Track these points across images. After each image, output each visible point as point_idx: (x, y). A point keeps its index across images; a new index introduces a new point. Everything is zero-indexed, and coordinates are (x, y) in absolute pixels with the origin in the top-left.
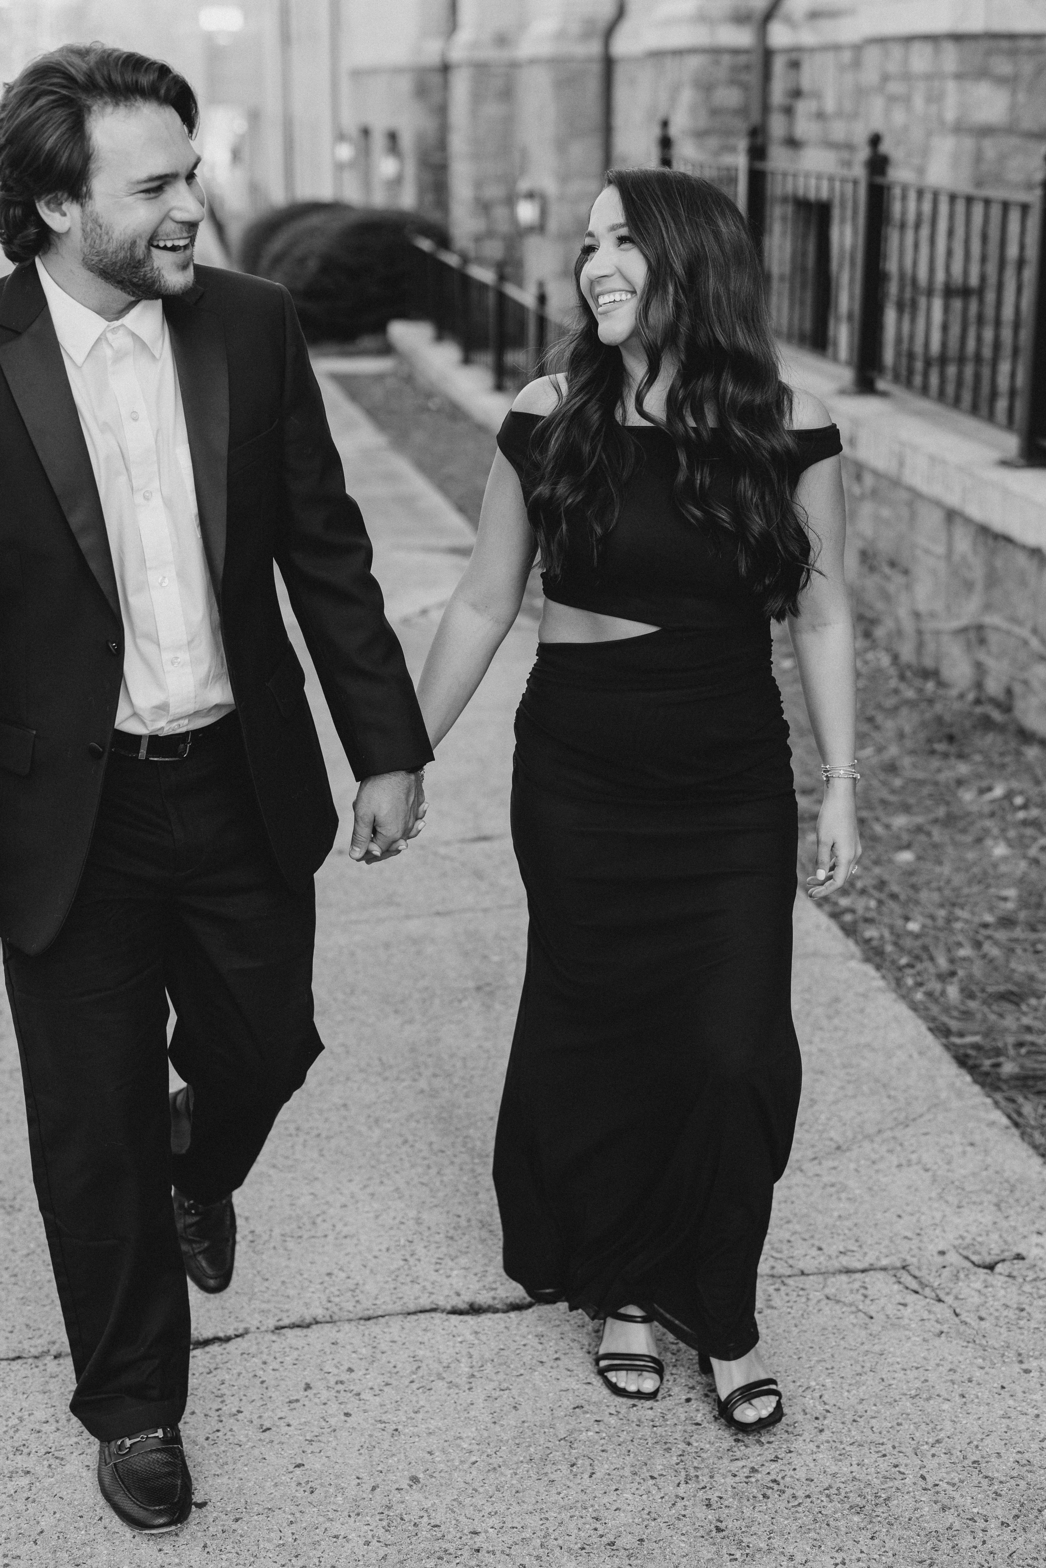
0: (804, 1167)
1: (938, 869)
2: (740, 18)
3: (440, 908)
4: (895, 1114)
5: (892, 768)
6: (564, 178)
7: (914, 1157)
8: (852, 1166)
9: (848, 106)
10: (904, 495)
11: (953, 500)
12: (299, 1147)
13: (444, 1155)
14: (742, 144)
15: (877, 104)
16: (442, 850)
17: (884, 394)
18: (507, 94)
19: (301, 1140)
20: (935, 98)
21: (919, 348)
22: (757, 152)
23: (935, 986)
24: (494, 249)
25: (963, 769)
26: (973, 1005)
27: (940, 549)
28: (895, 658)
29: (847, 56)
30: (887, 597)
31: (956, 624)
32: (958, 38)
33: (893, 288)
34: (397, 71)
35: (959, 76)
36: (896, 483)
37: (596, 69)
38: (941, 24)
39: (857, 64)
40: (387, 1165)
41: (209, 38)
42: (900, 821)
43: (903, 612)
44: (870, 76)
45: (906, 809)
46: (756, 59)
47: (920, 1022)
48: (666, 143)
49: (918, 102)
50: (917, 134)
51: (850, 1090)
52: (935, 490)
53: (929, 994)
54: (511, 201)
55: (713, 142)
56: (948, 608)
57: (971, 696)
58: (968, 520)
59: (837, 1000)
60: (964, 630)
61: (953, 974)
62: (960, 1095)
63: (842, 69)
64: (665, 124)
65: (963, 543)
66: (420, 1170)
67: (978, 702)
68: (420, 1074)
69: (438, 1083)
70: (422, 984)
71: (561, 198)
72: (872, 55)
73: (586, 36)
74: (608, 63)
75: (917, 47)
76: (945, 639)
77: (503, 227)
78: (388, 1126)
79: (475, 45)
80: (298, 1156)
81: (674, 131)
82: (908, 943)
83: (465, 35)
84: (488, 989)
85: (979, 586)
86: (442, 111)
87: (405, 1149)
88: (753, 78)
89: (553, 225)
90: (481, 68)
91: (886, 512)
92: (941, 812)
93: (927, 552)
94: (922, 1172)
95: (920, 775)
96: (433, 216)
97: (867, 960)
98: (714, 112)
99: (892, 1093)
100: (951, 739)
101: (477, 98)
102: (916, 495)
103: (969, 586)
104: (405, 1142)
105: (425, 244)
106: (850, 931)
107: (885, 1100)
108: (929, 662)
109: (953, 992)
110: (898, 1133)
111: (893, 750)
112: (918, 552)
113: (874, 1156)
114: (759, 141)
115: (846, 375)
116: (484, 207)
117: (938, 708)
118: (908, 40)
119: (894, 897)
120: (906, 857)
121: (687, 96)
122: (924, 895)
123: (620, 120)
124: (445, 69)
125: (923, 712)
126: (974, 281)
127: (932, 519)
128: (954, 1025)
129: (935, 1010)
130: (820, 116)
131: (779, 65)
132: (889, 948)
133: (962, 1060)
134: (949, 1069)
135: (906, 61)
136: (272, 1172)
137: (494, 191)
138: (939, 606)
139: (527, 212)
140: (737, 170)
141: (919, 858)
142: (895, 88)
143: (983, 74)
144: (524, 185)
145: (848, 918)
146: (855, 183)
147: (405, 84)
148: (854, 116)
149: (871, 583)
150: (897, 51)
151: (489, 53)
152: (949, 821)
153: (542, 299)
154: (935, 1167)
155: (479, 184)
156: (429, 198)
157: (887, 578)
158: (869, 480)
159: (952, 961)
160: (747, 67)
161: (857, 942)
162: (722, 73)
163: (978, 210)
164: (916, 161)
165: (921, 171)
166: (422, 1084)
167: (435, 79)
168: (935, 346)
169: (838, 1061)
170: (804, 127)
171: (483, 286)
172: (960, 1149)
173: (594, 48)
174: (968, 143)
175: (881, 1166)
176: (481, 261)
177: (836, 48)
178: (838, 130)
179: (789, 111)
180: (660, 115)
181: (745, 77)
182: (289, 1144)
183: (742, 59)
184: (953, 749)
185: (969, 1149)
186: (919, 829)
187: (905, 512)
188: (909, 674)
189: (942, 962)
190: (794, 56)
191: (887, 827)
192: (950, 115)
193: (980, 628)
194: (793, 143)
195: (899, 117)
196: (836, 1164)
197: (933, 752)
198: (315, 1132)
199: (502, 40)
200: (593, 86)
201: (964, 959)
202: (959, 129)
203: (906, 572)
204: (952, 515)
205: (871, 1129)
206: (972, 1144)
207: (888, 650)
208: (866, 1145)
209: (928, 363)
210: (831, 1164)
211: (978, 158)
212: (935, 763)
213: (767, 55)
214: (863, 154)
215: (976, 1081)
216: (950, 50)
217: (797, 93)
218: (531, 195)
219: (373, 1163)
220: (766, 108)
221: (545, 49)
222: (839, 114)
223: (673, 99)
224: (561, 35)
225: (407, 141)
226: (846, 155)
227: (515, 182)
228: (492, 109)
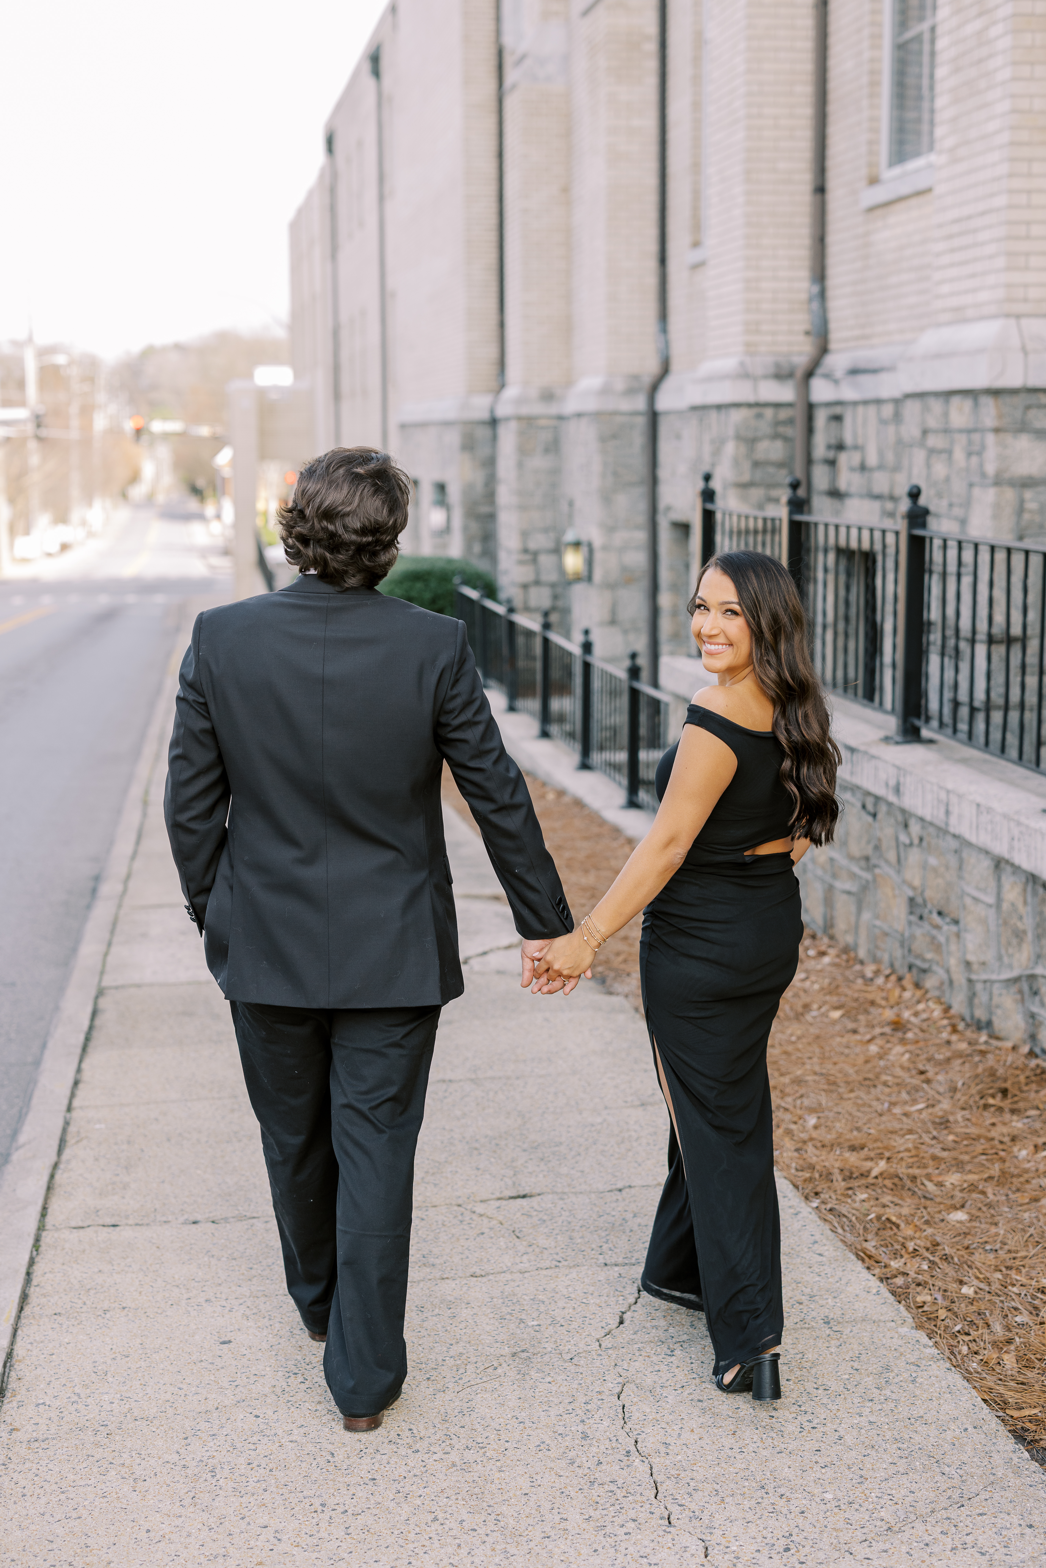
0: (853, 1551)
1: (993, 1230)
2: (781, 375)
3: (476, 1269)
4: (949, 1493)
5: (944, 1123)
6: (610, 529)
7: (969, 1539)
8: (904, 1549)
9: (890, 457)
10: (953, 844)
11: (1001, 849)
12: (324, 1525)
13: (475, 1534)
14: (785, 495)
15: (919, 456)
16: (480, 1208)
17: (931, 741)
18: (554, 447)
19: (326, 1516)
20: (975, 452)
21: (963, 696)
22: (798, 505)
23: (992, 1355)
24: (541, 598)
25: (1018, 1124)
26: (1031, 1374)
27: (990, 899)
28: (947, 1009)
29: (888, 410)
30: (937, 947)
31: (1007, 975)
32: (996, 393)
33: (935, 637)
34: (447, 424)
35: (997, 430)
36: (943, 831)
37: (641, 422)
38: (980, 380)
39: (897, 417)
40: (416, 1545)
41: (261, 393)
42: (953, 1179)
43: (953, 962)
44: (911, 429)
45: (959, 1166)
46: (799, 414)
47: (974, 1393)
48: (708, 495)
49: (959, 455)
50: (958, 487)
51: (902, 1465)
52: (982, 839)
53: (985, 1363)
54: (557, 551)
55: (757, 493)
56: (1000, 958)
57: (1025, 1049)
58: (1017, 869)
59: (888, 1368)
60: (1016, 980)
61: (1009, 1341)
62: (1017, 1473)
63: (883, 422)
64: (707, 478)
65: (1012, 892)
66: (450, 1550)
67: (1032, 1054)
68: (452, 1447)
69: (469, 1456)
70: (456, 1349)
71: (605, 548)
72: (912, 409)
73: (630, 392)
74: (654, 417)
75: (956, 401)
76: (996, 989)
77: (551, 576)
78: (418, 1502)
79: (520, 401)
80: (323, 1534)
81: (716, 484)
82: (962, 1308)
83: (511, 392)
84: (524, 1355)
85: (1030, 936)
86: (490, 463)
87: (436, 1526)
88: (796, 432)
89: (598, 575)
90: (528, 422)
91: (933, 861)
92: (995, 1169)
93: (976, 900)
94: (978, 1555)
95: (973, 1131)
96: (481, 565)
97: (919, 1327)
98: (756, 464)
99: (947, 1470)
100: (1004, 1092)
101: (523, 451)
102: (964, 843)
103: (1019, 935)
104: (436, 1519)
105: (473, 594)
106: (900, 1295)
107: (938, 1478)
108: (980, 1014)
109: (1009, 1360)
110: (953, 1513)
111: (945, 1105)
112: (968, 901)
113: (928, 1539)
114: (801, 492)
115: (892, 723)
116: (531, 556)
117: (991, 1060)
118: (949, 394)
119: (946, 1258)
120: (960, 1216)
121: (730, 448)
122: (978, 1257)
123: (663, 473)
124: (494, 422)
125: (976, 1065)
126: (1016, 630)
127: (981, 867)
128: (1012, 1397)
129: (990, 1381)
130: (863, 468)
131: (821, 418)
132: (942, 1314)
133: (1020, 1436)
134: (1007, 1444)
135: (946, 414)
136: (295, 1551)
137: (539, 541)
138: (990, 956)
139: (573, 561)
140: (780, 520)
141: (973, 1218)
142: (933, 441)
143: (1022, 428)
144: (570, 536)
145: (900, 1281)
146: (897, 533)
147: (453, 438)
148: (896, 469)
149: (920, 932)
150: (936, 406)
151: (537, 409)
152: (1004, 1179)
153: (587, 647)
154: (992, 1551)
155: (525, 535)
156: (477, 548)
157: (937, 927)
158: (915, 829)
159: (1008, 1329)
160: (790, 421)
161: (908, 1307)
162: (764, 427)
163: (1018, 560)
164: (957, 511)
165: (963, 522)
166: (454, 1457)
167: (483, 433)
168: (980, 695)
169: (888, 1435)
170: (846, 480)
171: (529, 634)
172: (1018, 1531)
173: (640, 403)
174: (1010, 494)
175: (936, 1549)
176: (527, 609)
177: (878, 402)
178: (881, 482)
179: (832, 463)
180: (705, 468)
181: (789, 431)
182: (314, 1521)
183: (784, 414)
184: (1006, 1104)
185: (1028, 1531)
186: (973, 1188)
187: (953, 861)
188: (961, 1026)
189: (998, 1328)
190: (838, 410)
191: (940, 1185)
192: (991, 469)
193: (1032, 977)
194: (835, 494)
195: (940, 469)
196: (887, 1546)
197: (986, 1107)
198: (341, 1509)
199: (548, 396)
200: (638, 439)
201: (1022, 1325)
202: (998, 482)
203: (956, 922)
204: (999, 864)
205: (923, 1510)
206: (1031, 1526)
207: (939, 1001)
208: (919, 1526)
209: (973, 710)
210: (882, 1546)
211: (1020, 509)
212: (989, 1117)
213: (810, 408)
214: (905, 505)
215: (1033, 1458)
216: (989, 405)
217: (840, 447)
218: (577, 545)
219: (401, 1542)
220: (809, 461)
221: (591, 405)
222: (881, 467)
223: (717, 452)
224: (605, 391)
225: (454, 493)
226: (889, 506)
227: (563, 532)
228: (539, 462)
